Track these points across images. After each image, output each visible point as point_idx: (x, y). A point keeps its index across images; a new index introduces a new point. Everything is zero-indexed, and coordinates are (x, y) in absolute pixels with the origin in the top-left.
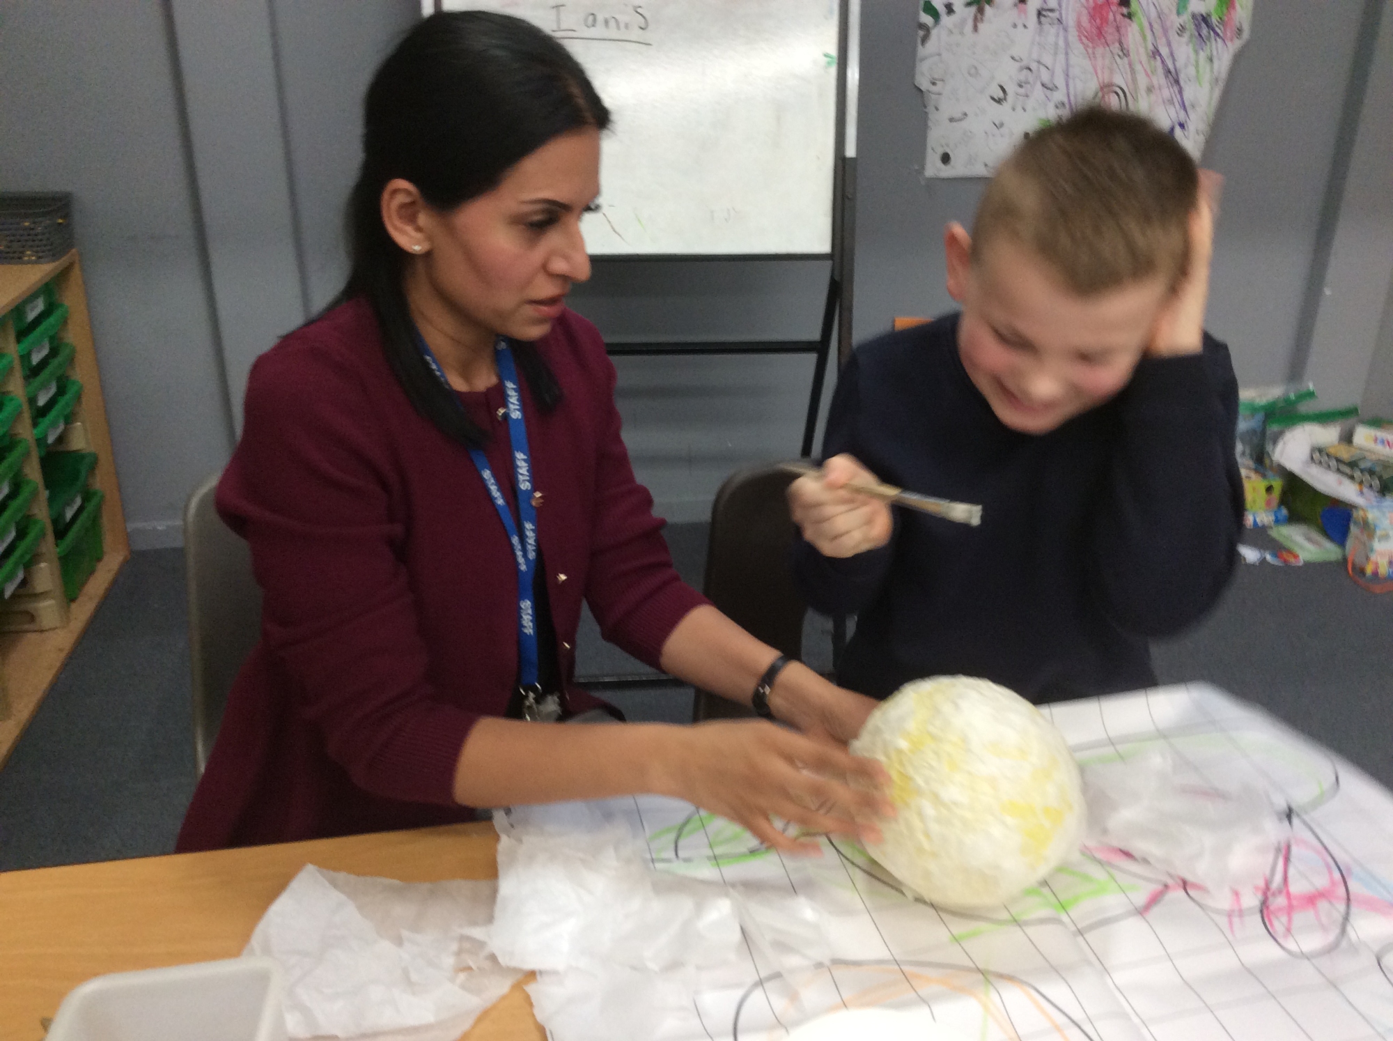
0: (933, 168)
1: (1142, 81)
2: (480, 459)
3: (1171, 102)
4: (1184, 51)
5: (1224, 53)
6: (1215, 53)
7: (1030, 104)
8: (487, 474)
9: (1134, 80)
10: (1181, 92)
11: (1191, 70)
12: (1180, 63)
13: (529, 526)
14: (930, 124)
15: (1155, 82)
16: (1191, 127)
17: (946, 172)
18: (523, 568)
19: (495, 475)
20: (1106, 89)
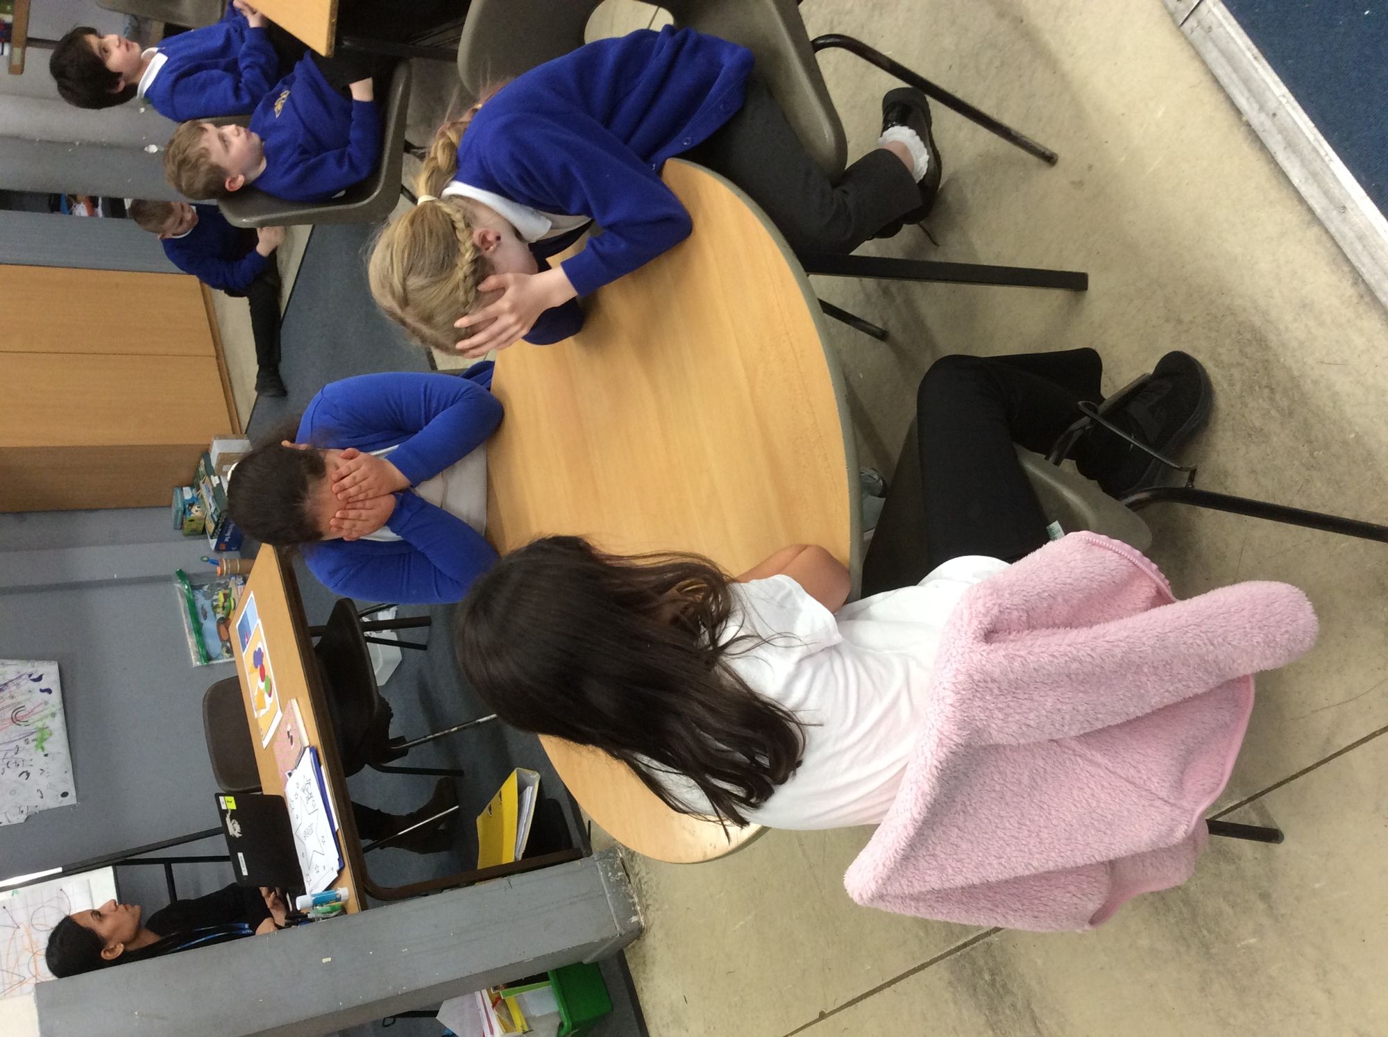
0: (71, 800)
1: (9, 702)
3: (18, 684)
7: (27, 757)
9: (8, 706)
10: (11, 681)
14: (46, 808)
15: (9, 695)
16: (30, 670)
17: (72, 793)
20: (15, 720)
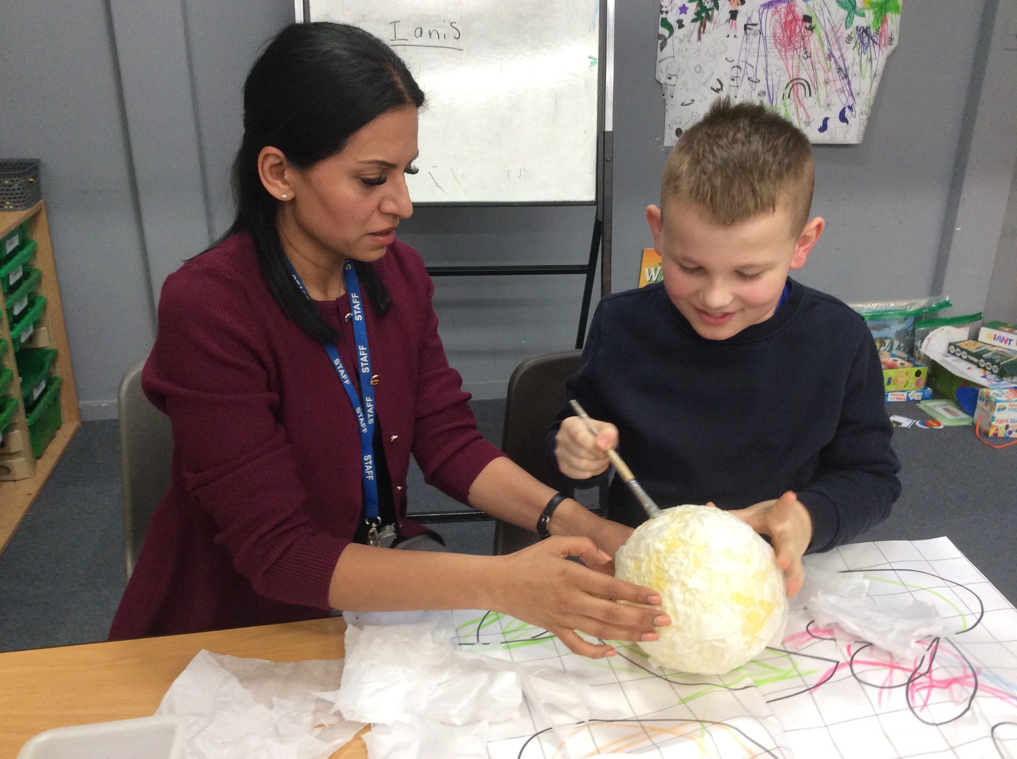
0: (670, 139)
1: (821, 76)
2: (332, 351)
3: (843, 91)
4: (851, 54)
5: (880, 56)
6: (873, 56)
7: (741, 92)
8: (337, 362)
9: (815, 75)
10: (849, 83)
11: (857, 68)
12: (848, 63)
13: (368, 400)
14: (667, 107)
15: (831, 78)
16: (857, 109)
18: (365, 430)
19: (343, 362)
20: (795, 82)
